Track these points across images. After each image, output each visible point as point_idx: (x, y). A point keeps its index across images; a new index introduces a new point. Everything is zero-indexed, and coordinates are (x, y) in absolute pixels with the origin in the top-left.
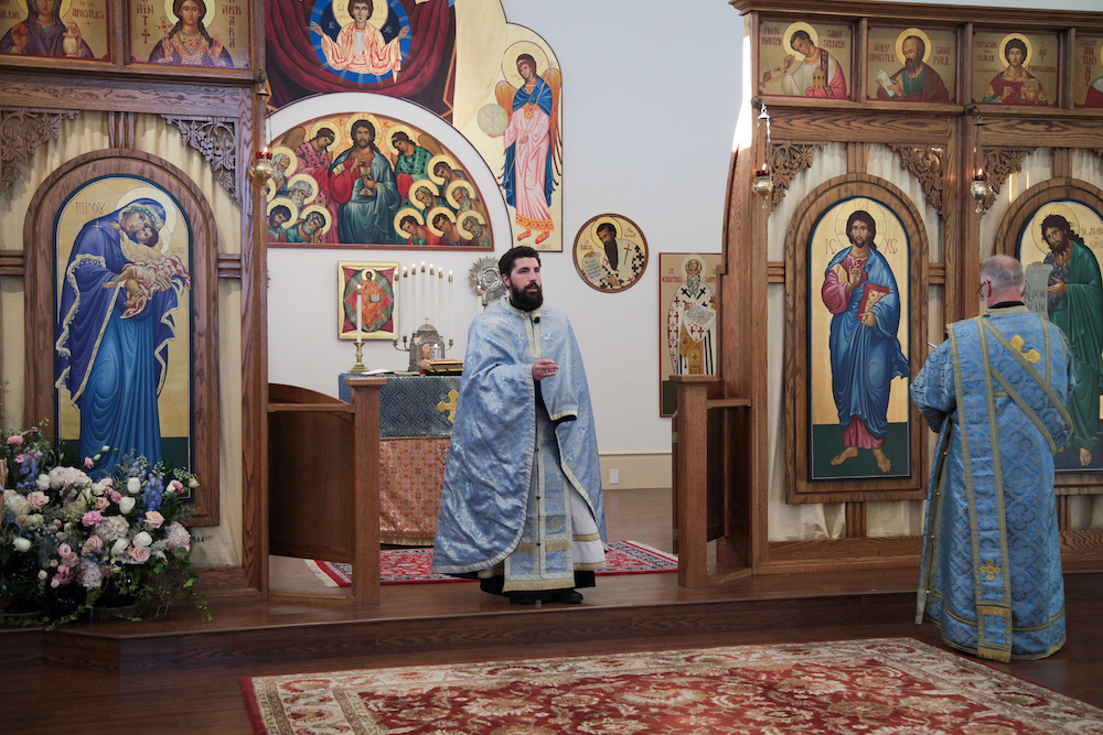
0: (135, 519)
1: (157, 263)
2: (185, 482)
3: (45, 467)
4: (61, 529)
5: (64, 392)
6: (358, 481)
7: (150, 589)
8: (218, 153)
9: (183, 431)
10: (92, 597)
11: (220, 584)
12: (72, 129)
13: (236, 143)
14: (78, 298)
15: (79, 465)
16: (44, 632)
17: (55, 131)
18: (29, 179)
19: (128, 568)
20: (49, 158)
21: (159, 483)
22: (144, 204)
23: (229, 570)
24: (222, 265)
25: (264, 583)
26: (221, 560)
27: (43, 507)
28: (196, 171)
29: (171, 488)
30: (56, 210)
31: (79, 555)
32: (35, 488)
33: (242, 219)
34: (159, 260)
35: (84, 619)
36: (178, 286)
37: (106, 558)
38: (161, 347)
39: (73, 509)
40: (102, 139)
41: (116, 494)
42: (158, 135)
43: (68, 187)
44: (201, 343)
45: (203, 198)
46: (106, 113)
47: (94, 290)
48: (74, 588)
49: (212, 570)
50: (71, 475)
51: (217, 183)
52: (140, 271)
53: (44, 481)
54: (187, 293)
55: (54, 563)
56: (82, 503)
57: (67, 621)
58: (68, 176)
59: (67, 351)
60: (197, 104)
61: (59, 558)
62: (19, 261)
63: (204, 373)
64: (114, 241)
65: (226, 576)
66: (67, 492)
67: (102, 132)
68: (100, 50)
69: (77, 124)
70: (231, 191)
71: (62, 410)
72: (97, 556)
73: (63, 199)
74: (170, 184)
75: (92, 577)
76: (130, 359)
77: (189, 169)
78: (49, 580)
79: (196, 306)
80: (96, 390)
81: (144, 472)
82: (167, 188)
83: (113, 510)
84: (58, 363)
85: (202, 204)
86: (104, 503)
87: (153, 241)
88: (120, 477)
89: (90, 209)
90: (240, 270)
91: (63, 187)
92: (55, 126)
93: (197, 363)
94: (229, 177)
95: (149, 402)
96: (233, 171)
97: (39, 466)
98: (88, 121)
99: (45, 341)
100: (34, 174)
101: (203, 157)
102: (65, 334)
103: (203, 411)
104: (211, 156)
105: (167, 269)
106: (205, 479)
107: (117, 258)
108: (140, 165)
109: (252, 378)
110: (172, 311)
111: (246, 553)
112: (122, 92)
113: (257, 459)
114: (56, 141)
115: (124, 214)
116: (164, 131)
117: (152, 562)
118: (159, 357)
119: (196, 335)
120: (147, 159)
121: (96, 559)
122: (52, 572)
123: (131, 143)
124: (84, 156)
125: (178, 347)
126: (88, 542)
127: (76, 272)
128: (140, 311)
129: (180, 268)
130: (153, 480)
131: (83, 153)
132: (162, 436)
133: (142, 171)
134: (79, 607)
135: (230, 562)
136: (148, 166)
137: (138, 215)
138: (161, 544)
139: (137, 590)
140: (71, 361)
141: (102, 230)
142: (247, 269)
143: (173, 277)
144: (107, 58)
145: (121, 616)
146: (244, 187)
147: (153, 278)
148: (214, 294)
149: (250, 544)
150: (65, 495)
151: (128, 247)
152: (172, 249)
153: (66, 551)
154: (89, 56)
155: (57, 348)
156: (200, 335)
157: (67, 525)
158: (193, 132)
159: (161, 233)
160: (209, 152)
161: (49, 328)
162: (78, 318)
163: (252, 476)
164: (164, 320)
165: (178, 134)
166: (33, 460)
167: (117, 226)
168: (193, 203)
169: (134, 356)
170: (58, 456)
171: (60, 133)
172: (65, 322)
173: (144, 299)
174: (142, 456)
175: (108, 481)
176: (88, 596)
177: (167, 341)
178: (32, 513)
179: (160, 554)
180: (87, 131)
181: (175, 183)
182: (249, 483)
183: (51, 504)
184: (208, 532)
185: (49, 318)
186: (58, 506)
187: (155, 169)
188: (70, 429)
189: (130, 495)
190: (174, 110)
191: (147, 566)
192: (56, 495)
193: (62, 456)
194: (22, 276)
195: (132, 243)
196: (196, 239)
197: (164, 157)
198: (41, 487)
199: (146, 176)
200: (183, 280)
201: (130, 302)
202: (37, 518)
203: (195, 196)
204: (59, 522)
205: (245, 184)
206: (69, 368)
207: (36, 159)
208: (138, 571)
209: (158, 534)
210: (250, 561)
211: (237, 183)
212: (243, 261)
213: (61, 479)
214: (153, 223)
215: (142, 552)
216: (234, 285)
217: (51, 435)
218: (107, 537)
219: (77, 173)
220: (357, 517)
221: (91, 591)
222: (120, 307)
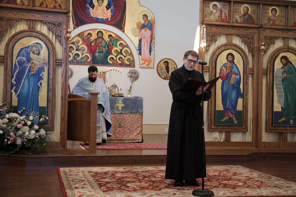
0: (31, 127)
1: (40, 60)
2: (45, 118)
3: (8, 112)
4: (11, 129)
5: (14, 93)
6: (91, 119)
7: (34, 146)
8: (57, 31)
9: (45, 105)
10: (19, 147)
11: (54, 146)
12: (18, 24)
13: (62, 29)
14: (18, 68)
15: (17, 113)
16: (6, 156)
17: (14, 24)
18: (7, 36)
19: (29, 140)
20: (12, 31)
21: (38, 118)
22: (37, 44)
23: (56, 143)
24: (57, 61)
25: (65, 147)
26: (54, 140)
27: (7, 122)
28: (51, 36)
29: (41, 120)
30: (13, 45)
31: (16, 136)
32: (5, 118)
33: (63, 49)
34: (40, 59)
35: (16, 153)
36: (45, 66)
37: (23, 137)
38: (40, 82)
39: (15, 124)
40: (26, 27)
41: (26, 120)
42: (41, 26)
43: (17, 39)
44: (51, 82)
45: (52, 43)
46: (28, 20)
47: (23, 66)
48: (14, 144)
49: (52, 143)
50: (15, 115)
51: (56, 40)
52: (35, 62)
53: (7, 116)
54: (47, 68)
55: (9, 137)
56: (17, 122)
57: (12, 153)
58: (17, 36)
59: (15, 82)
60: (52, 18)
61: (10, 136)
62: (3, 58)
63: (51, 90)
64: (28, 54)
65: (55, 144)
66: (13, 119)
67: (26, 25)
68: (26, 3)
69: (20, 23)
70: (60, 42)
71: (13, 98)
72: (20, 136)
73: (15, 42)
74: (44, 39)
75: (19, 142)
76: (32, 85)
77: (49, 36)
78: (7, 142)
79: (50, 72)
80: (22, 93)
81: (34, 115)
82: (43, 40)
83: (25, 124)
84: (12, 85)
85: (52, 45)
86: (23, 122)
87: (39, 54)
88: (28, 116)
89: (22, 45)
90: (62, 63)
91: (15, 39)
92: (14, 23)
93: (50, 87)
94: (60, 38)
95: (36, 97)
96: (61, 36)
97: (6, 112)
98: (22, 22)
99: (9, 79)
100: (8, 35)
101: (53, 32)
102: (14, 78)
103: (51, 100)
104: (55, 32)
105: (42, 62)
106: (51, 118)
107: (29, 58)
108: (36, 34)
109: (64, 91)
110: (43, 73)
111: (61, 138)
112: (32, 14)
113: (65, 113)
114: (14, 27)
115: (31, 46)
116: (43, 25)
117: (35, 138)
118: (39, 85)
119: (49, 79)
120: (38, 32)
121: (20, 137)
122: (8, 140)
123: (34, 28)
124: (21, 31)
125: (44, 82)
126: (18, 132)
127: (18, 62)
128: (35, 72)
129: (45, 61)
130: (36, 117)
131: (21, 30)
132: (40, 106)
133: (37, 35)
134: (15, 149)
135: (57, 141)
136: (38, 34)
137: (35, 47)
138: (38, 134)
139: (31, 145)
140: (16, 85)
141: (25, 51)
142: (64, 62)
143: (44, 64)
144: (28, 5)
145: (26, 153)
146: (63, 41)
147: (38, 64)
148: (55, 69)
149: (62, 136)
150: (13, 120)
151: (32, 55)
152: (44, 56)
153: (12, 134)
154: (24, 5)
155: (12, 81)
156: (51, 80)
157: (13, 128)
158: (50, 26)
159: (41, 52)
160: (55, 31)
161: (10, 76)
162: (18, 74)
163: (63, 118)
164: (41, 75)
165: (46, 26)
166: (5, 110)
167: (29, 50)
168: (50, 44)
169: (32, 84)
170: (11, 110)
171: (15, 25)
172: (15, 75)
173: (36, 69)
174: (34, 111)
175: (24, 117)
176: (18, 146)
177: (41, 81)
178: (4, 124)
179: (37, 136)
180: (22, 24)
181: (45, 39)
182: (62, 119)
183: (9, 122)
184: (51, 132)
185: (10, 74)
186: (11, 122)
187: (40, 35)
188: (15, 103)
189: (30, 121)
190: (45, 19)
191: (34, 139)
192: (10, 120)
193: (12, 110)
194: (4, 62)
195: (33, 54)
196: (50, 54)
197: (42, 32)
198: (6, 118)
199: (38, 37)
200: (46, 65)
201: (32, 70)
202: (5, 125)
203: (50, 43)
204: (11, 127)
205: (64, 40)
206: (15, 87)
207: (8, 31)
208: (31, 141)
209: (37, 131)
210: (62, 140)
211: (62, 40)
212: (63, 60)
213: (12, 116)
214: (39, 49)
215: (32, 135)
216: (60, 67)
217: (10, 104)
218: (24, 131)
219: (19, 35)
220: (91, 129)
221: (18, 145)
222: (29, 71)
